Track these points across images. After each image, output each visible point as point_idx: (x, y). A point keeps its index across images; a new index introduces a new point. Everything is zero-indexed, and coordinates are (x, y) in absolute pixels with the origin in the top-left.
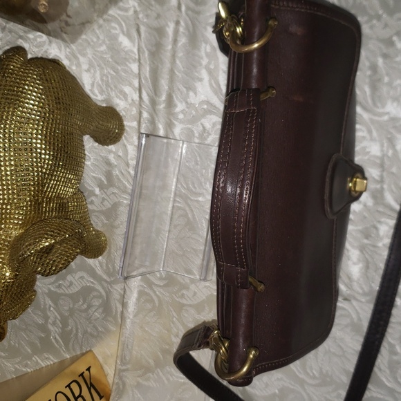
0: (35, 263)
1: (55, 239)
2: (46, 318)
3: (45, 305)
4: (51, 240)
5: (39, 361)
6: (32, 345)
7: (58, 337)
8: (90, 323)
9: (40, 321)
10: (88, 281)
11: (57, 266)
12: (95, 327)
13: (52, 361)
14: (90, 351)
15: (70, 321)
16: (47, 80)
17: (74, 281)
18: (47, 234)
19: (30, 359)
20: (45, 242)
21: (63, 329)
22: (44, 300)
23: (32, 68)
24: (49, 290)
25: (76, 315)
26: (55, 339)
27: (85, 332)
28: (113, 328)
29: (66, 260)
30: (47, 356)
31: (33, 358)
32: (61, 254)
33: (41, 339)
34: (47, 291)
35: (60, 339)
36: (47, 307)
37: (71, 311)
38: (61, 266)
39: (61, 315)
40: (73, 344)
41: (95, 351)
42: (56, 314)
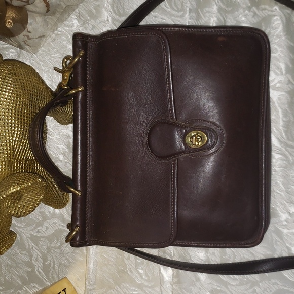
0: (10, 207)
1: (20, 187)
2: (31, 256)
3: (29, 246)
4: (17, 187)
5: (28, 290)
6: (21, 278)
7: (40, 270)
8: (64, 256)
9: (26, 259)
10: (59, 225)
11: (26, 210)
12: (67, 259)
13: (38, 289)
14: (65, 277)
15: (48, 256)
16: (15, 74)
17: (49, 226)
18: (14, 183)
19: (21, 289)
20: (13, 189)
21: (43, 263)
22: (28, 242)
23: (4, 66)
24: (31, 235)
25: (52, 251)
26: (39, 271)
27: (60, 264)
28: (80, 259)
29: (32, 205)
30: (33, 286)
31: (24, 289)
32: (28, 200)
33: (28, 273)
34: (30, 236)
35: (42, 272)
36: (31, 247)
37: (49, 249)
38: (29, 210)
39: (42, 253)
40: (52, 274)
41: (69, 277)
42: (38, 253)
